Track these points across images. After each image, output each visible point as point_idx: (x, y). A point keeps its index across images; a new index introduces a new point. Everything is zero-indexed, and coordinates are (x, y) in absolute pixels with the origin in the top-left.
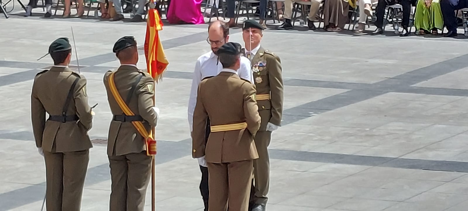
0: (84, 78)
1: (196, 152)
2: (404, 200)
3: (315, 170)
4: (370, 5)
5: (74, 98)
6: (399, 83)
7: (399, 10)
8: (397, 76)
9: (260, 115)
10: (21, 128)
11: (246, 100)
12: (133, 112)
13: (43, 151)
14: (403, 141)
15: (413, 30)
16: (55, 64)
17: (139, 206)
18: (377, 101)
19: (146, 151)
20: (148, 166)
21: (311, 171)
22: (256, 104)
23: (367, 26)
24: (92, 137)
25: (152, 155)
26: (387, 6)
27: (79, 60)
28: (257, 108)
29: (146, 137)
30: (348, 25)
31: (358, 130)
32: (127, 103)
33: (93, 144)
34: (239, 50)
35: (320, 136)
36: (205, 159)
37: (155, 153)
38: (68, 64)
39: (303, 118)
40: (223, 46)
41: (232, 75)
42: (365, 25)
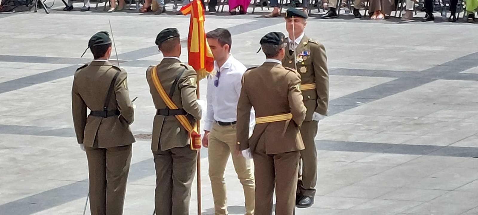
0: (124, 72)
1: (240, 144)
2: (455, 189)
3: (363, 161)
5: (115, 92)
6: (447, 70)
8: (446, 63)
9: (305, 105)
10: (63, 124)
11: (291, 90)
12: (176, 106)
13: (85, 147)
14: (452, 129)
15: (461, 15)
16: (95, 58)
17: (185, 201)
18: (425, 89)
19: (189, 146)
20: (193, 159)
21: (360, 161)
22: (301, 94)
24: (135, 133)
25: (197, 149)
27: (119, 55)
29: (191, 131)
30: (395, 12)
31: (407, 119)
32: (171, 96)
34: (282, 40)
35: (368, 125)
36: (249, 151)
37: (199, 147)
38: (108, 59)
39: (350, 108)
40: (266, 36)
41: (276, 65)
42: (413, 12)
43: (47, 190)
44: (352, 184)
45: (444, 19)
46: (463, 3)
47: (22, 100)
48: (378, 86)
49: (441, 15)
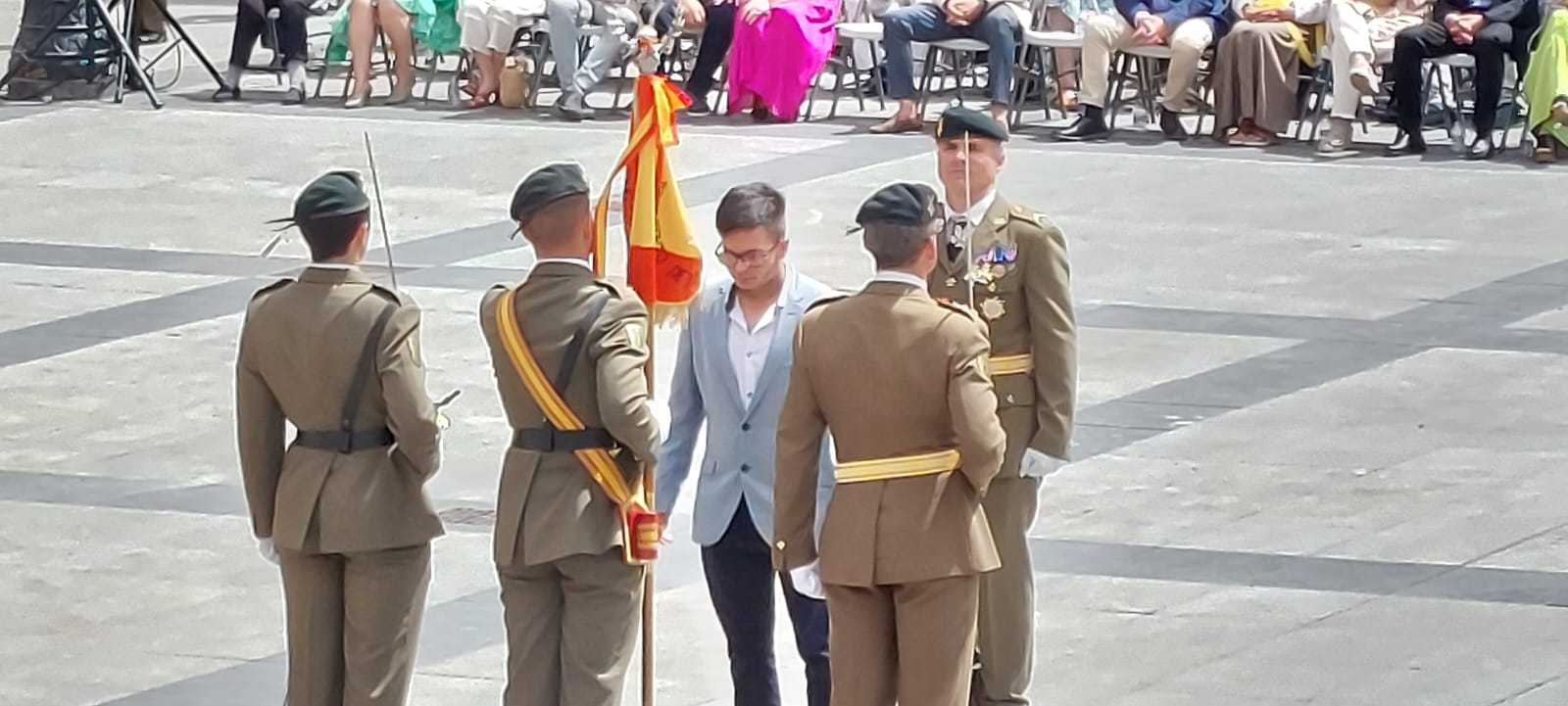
0: (411, 306)
1: (785, 548)
3: (1184, 609)
4: (1366, 55)
5: (380, 371)
6: (1466, 318)
7: (1465, 73)
8: (1459, 295)
10: (205, 473)
11: (959, 375)
12: (580, 419)
13: (277, 551)
15: (1514, 136)
16: (316, 259)
18: (1392, 375)
19: (621, 549)
20: (630, 596)
21: (1174, 611)
22: (990, 388)
23: (1357, 127)
26: (1425, 59)
27: (395, 246)
28: (992, 401)
29: (623, 503)
31: (1332, 474)
32: (560, 387)
33: (444, 525)
34: (931, 209)
35: (1203, 493)
36: (814, 572)
37: (652, 554)
38: (357, 258)
39: (1147, 437)
40: (877, 198)
41: (910, 292)
42: (1354, 125)
43: (146, 688)
44: (1149, 685)
45: (1457, 149)
46: (1519, 100)
47: (67, 392)
48: (1238, 365)
49: (1446, 136)
